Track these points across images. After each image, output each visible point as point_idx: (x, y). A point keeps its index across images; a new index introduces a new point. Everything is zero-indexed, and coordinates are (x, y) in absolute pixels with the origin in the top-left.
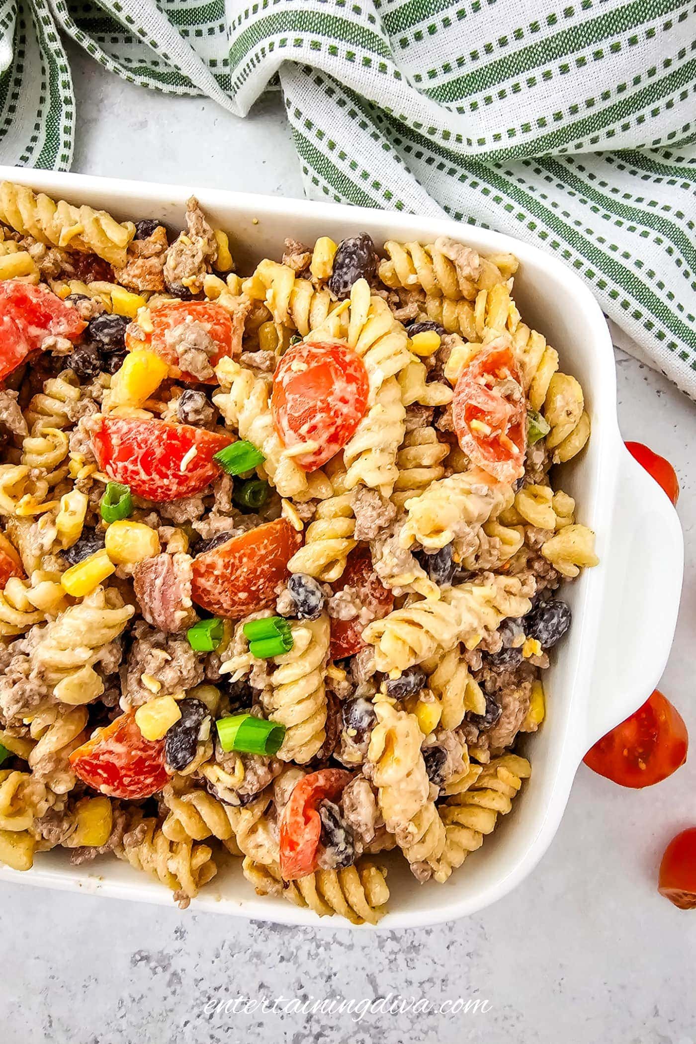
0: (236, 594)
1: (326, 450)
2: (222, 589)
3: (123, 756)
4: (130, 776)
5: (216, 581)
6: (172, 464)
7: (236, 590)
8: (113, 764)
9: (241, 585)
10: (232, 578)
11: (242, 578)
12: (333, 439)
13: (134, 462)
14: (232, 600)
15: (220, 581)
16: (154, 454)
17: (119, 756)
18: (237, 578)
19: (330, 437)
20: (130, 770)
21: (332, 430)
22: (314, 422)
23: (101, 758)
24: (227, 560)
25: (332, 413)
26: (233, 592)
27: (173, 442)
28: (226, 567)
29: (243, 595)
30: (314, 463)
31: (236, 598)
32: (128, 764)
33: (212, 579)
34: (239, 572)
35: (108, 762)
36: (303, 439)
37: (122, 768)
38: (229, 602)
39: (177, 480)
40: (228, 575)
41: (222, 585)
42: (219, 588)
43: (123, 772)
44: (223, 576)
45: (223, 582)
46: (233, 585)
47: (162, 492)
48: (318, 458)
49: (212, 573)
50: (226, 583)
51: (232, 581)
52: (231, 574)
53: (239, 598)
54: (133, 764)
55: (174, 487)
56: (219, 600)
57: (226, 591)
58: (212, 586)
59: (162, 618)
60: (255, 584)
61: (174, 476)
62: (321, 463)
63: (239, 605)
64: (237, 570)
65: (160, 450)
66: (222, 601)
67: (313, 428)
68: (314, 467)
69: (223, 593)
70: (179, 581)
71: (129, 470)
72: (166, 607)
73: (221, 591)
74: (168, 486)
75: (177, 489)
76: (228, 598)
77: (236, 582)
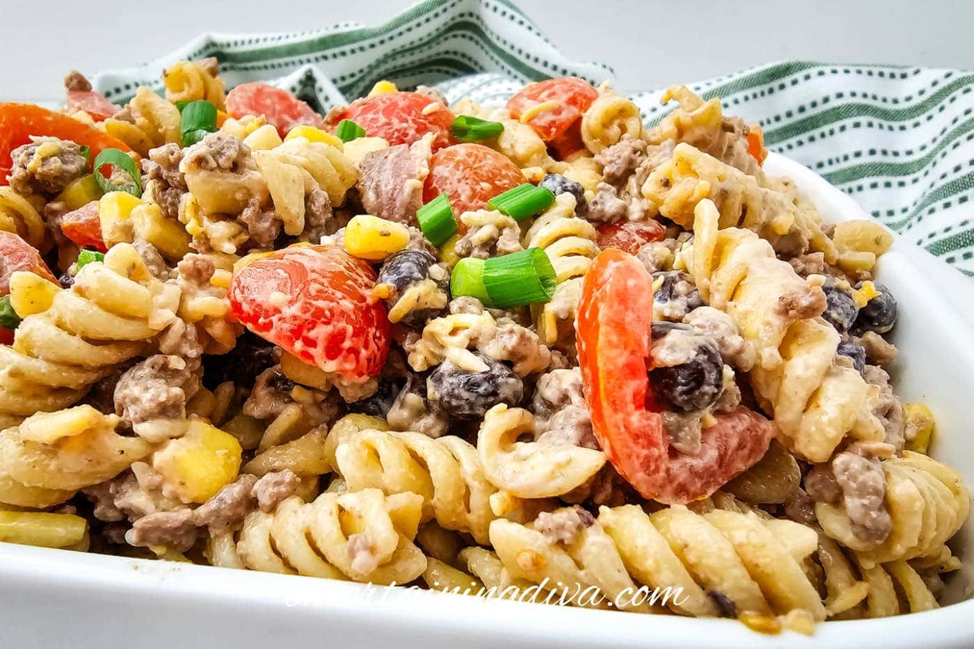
0: (478, 183)
1: (565, 110)
2: (463, 175)
3: (319, 260)
5: (457, 167)
6: (413, 112)
7: (478, 178)
8: (301, 264)
9: (485, 174)
10: (476, 166)
11: (485, 169)
12: (572, 102)
13: (376, 113)
14: (473, 190)
15: (461, 168)
17: (313, 258)
18: (480, 167)
19: (569, 100)
21: (571, 94)
22: (552, 90)
23: (286, 257)
24: (470, 152)
25: (570, 84)
26: (475, 180)
28: (469, 155)
29: (486, 185)
30: (552, 124)
31: (478, 188)
32: (323, 270)
33: (452, 165)
34: (483, 163)
35: (294, 261)
36: (542, 101)
37: (313, 271)
38: (469, 192)
39: (416, 126)
40: (471, 163)
41: (463, 171)
42: (459, 174)
44: (464, 162)
45: (465, 169)
46: (476, 173)
48: (558, 117)
49: (452, 159)
50: (468, 169)
51: (475, 169)
52: (474, 162)
53: (482, 189)
55: (411, 132)
56: (456, 191)
57: (467, 179)
58: (450, 172)
59: (390, 187)
60: (500, 180)
61: (414, 121)
62: (561, 124)
63: (480, 198)
64: (480, 161)
65: (404, 102)
66: (459, 191)
67: (552, 94)
68: (553, 130)
69: (463, 181)
70: (416, 158)
71: (369, 119)
72: (396, 175)
73: (460, 177)
74: (406, 129)
75: (414, 135)
76: (468, 187)
77: (479, 172)
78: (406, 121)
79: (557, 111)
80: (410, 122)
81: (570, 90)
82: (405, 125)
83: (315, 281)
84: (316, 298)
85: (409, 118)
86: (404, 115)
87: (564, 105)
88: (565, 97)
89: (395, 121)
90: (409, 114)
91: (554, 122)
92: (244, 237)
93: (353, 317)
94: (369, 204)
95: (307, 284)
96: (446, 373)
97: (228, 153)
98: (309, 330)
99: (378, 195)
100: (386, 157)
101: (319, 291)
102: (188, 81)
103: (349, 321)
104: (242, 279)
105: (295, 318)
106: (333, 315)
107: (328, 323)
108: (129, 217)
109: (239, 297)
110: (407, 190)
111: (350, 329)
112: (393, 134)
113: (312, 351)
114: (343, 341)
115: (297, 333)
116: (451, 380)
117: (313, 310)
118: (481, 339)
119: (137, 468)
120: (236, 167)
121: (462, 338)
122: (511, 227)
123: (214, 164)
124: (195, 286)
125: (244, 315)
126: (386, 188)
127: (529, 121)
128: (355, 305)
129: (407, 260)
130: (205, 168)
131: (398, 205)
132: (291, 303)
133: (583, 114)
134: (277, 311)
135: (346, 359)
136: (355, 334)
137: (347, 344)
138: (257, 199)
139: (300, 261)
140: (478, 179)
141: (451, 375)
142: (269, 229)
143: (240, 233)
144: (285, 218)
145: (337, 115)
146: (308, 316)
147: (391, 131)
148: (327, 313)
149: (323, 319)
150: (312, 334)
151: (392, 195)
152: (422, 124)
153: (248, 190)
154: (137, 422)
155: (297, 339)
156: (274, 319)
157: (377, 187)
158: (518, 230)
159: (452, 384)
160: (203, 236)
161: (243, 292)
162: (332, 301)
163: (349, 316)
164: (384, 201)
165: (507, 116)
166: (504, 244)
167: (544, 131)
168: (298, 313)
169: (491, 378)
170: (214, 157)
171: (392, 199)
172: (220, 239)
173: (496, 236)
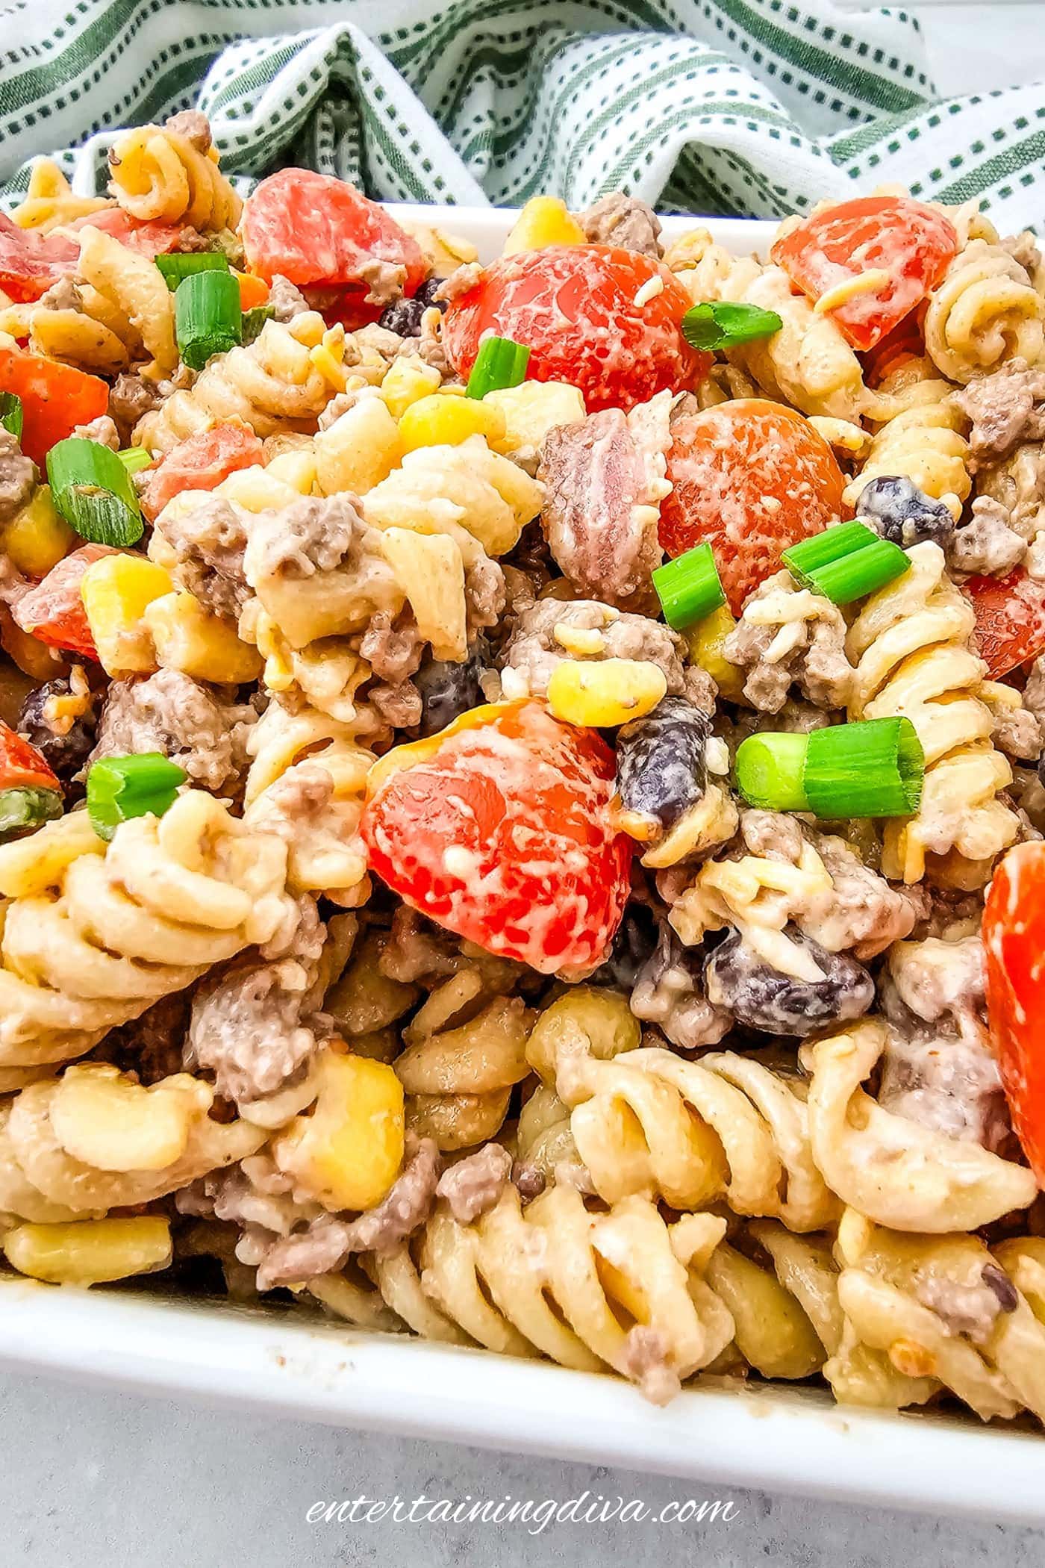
0: (757, 499)
1: (901, 290)
2: (730, 482)
3: (518, 765)
4: (532, 826)
5: (717, 464)
6: (617, 301)
7: (757, 488)
8: (490, 782)
9: (769, 477)
10: (752, 459)
11: (769, 464)
12: (913, 269)
13: (546, 302)
14: (749, 513)
15: (726, 465)
16: (586, 283)
17: (507, 762)
18: (760, 462)
19: (908, 265)
20: (534, 807)
21: (911, 252)
22: (875, 242)
23: (461, 763)
24: (739, 423)
25: (909, 227)
26: (752, 492)
27: (621, 266)
28: (739, 434)
29: (771, 503)
30: (876, 319)
31: (757, 509)
32: (530, 791)
33: (708, 457)
34: (764, 451)
35: (477, 775)
36: (857, 270)
37: (514, 797)
38: (742, 520)
39: (622, 333)
40: (743, 453)
41: (729, 473)
42: (722, 481)
43: (515, 808)
44: (732, 453)
45: (732, 467)
46: (753, 476)
47: (590, 359)
48: (887, 305)
49: (709, 443)
50: (737, 468)
51: (751, 466)
53: (764, 510)
54: (542, 793)
55: (615, 347)
56: (719, 516)
57: (737, 490)
58: (706, 475)
59: (603, 521)
60: (795, 488)
61: (619, 322)
62: (891, 320)
63: (761, 531)
64: (759, 446)
65: (596, 275)
66: (724, 517)
67: (876, 252)
68: (876, 331)
69: (729, 494)
70: (643, 450)
71: (533, 315)
72: (613, 494)
73: (725, 487)
74: (604, 341)
75: (619, 353)
76: (739, 507)
77: (758, 472)
78: (604, 322)
79: (886, 294)
80: (612, 323)
81: (910, 243)
82: (602, 332)
83: (520, 820)
84: (526, 857)
85: (611, 315)
86: (601, 309)
87: (898, 278)
88: (900, 260)
89: (584, 322)
90: (610, 308)
91: (878, 317)
92: (364, 677)
93: (587, 879)
94: (563, 553)
95: (508, 826)
96: (746, 970)
97: (333, 544)
98: (518, 917)
99: (580, 535)
100: (588, 446)
101: (532, 842)
102: (159, 170)
103: (581, 890)
104: (385, 808)
105: (492, 898)
106: (555, 885)
107: (548, 902)
108: (141, 615)
109: (385, 846)
110: (636, 531)
111: (583, 902)
112: (582, 350)
113: (521, 948)
114: (571, 926)
115: (495, 922)
116: (753, 983)
117: (522, 882)
118: (807, 918)
119: (251, 1168)
120: (347, 561)
121: (774, 911)
122: (831, 624)
123: (309, 568)
124: (305, 829)
125: (396, 879)
126: (595, 525)
127: (831, 312)
128: (588, 854)
129: (672, 757)
130: (296, 578)
131: (617, 561)
132: (485, 869)
133: (932, 295)
134: (459, 884)
135: (576, 951)
136: (592, 910)
137: (578, 930)
138: (388, 614)
139: (486, 772)
140: (757, 490)
141: (755, 974)
142: (408, 662)
143: (356, 670)
144: (436, 641)
145: (464, 289)
146: (515, 894)
147: (577, 344)
148: (547, 885)
149: (541, 897)
150: (522, 924)
151: (607, 539)
152: (635, 326)
153: (369, 601)
154: (246, 1102)
155: (496, 932)
156: (456, 897)
157: (576, 519)
158: (844, 628)
159: (755, 991)
160: (294, 688)
161: (389, 836)
162: (553, 860)
163: (580, 881)
164: (591, 546)
165: (785, 290)
166: (821, 663)
167: (856, 332)
168: (498, 890)
169: (828, 992)
170: (307, 553)
171: (607, 548)
172: (330, 700)
173: (803, 643)
